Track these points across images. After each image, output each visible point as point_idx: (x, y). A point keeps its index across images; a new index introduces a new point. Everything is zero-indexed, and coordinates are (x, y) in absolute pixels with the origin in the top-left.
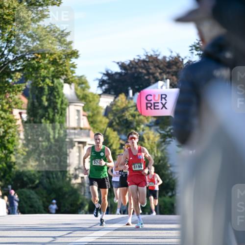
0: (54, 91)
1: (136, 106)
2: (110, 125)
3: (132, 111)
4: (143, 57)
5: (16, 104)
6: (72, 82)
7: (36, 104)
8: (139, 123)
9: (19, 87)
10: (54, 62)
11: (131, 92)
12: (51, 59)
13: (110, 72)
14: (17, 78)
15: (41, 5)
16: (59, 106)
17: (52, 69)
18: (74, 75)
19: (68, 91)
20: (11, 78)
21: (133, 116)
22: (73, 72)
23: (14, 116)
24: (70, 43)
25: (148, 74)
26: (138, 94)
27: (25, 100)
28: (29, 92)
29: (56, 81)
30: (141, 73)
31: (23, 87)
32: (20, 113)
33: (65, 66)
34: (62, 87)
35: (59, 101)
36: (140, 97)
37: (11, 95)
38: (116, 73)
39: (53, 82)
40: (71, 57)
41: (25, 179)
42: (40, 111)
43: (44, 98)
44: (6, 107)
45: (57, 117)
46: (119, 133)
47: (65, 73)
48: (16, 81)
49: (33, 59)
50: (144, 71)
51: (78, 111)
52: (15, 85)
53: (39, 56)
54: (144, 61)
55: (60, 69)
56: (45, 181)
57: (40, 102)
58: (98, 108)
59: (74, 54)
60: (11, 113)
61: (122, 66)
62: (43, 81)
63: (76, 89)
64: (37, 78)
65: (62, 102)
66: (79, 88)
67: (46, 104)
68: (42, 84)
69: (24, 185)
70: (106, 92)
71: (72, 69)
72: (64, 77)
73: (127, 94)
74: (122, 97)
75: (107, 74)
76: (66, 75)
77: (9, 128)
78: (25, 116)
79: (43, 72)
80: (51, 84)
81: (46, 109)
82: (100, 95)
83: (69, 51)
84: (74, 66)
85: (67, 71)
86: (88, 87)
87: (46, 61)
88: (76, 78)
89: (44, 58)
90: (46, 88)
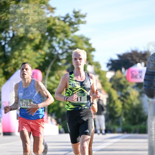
1: (126, 77)
2: (113, 87)
3: (124, 79)
6: (92, 64)
8: (128, 86)
15: (76, 24)
24: (91, 44)
25: (133, 60)
26: (127, 71)
30: (128, 60)
38: (116, 60)
54: (130, 54)
59: (93, 50)
61: (119, 56)
70: (111, 70)
73: (121, 70)
75: (111, 61)
82: (107, 72)
83: (90, 48)
86: (100, 67)
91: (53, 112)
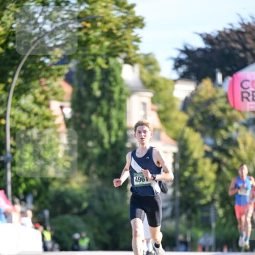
0: (109, 75)
1: (226, 96)
2: (190, 123)
3: (221, 103)
4: (237, 26)
5: (55, 94)
6: (135, 62)
7: (84, 93)
8: (231, 121)
9: (59, 70)
10: (109, 34)
11: (219, 76)
12: (106, 30)
13: (189, 48)
14: (56, 57)
16: (116, 96)
17: (107, 43)
18: (138, 52)
19: (129, 74)
20: (48, 57)
21: (223, 110)
22: (136, 48)
23: (51, 111)
24: (133, 6)
25: (245, 50)
26: (229, 79)
27: (67, 89)
28: (74, 77)
29: (112, 60)
30: (234, 49)
31: (65, 69)
32: (62, 107)
33: (125, 39)
34: (121, 69)
35: (116, 90)
36: (232, 84)
37: (48, 82)
38: (199, 50)
39: (107, 63)
40: (133, 27)
41: (68, 201)
42: (90, 104)
43: (95, 86)
44: (41, 98)
45: (114, 112)
46: (203, 134)
47: (126, 49)
48: (56, 61)
49: (80, 29)
50: (239, 46)
51: (144, 104)
52: (54, 67)
53: (89, 25)
54: (238, 32)
55: (118, 44)
56: (97, 204)
57: (90, 90)
58: (172, 99)
59: (138, 22)
60: (48, 106)
61: (208, 39)
62: (94, 60)
63: (141, 73)
64: (84, 56)
65: (121, 92)
66: (145, 71)
67: (98, 93)
68: (91, 66)
69: (66, 210)
70: (185, 76)
71: (135, 43)
72: (123, 55)
73: (214, 79)
74: (207, 83)
75: (186, 51)
76: (127, 52)
77: (46, 128)
78: (68, 112)
79: (94, 49)
80: (105, 66)
81: (98, 101)
82: (175, 81)
83: (131, 18)
84: (138, 40)
85: (127, 47)
86: (158, 70)
87: (98, 33)
88: (142, 57)
89: (95, 27)
90: (98, 71)
91: (26, 193)
